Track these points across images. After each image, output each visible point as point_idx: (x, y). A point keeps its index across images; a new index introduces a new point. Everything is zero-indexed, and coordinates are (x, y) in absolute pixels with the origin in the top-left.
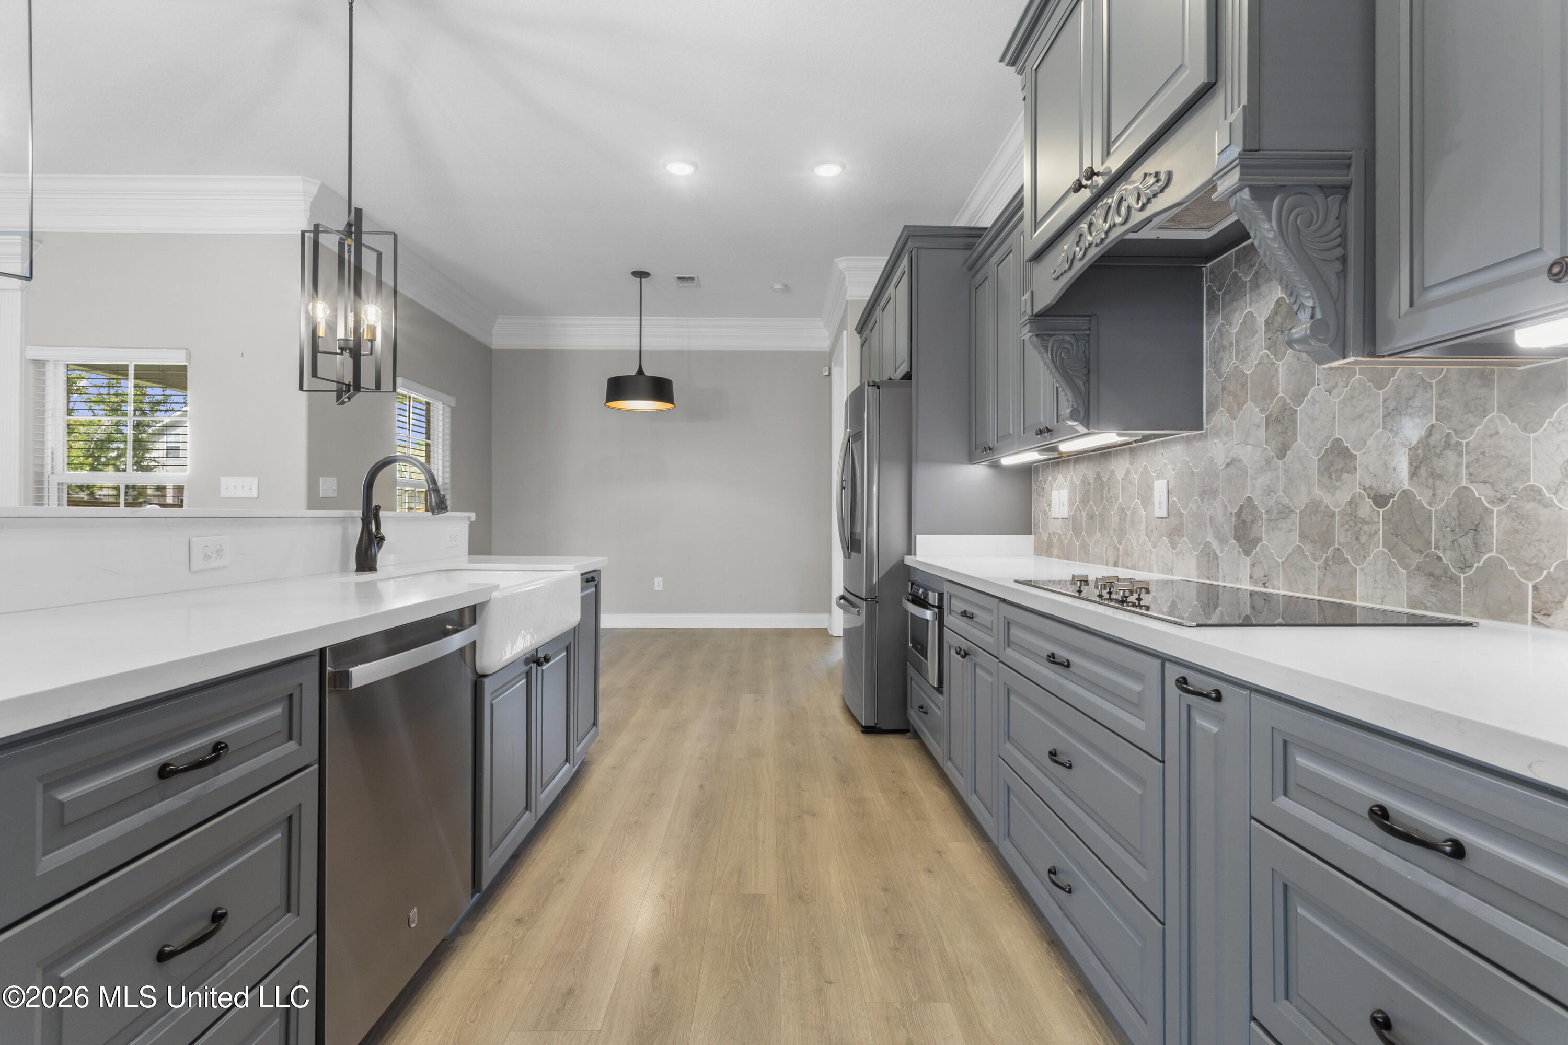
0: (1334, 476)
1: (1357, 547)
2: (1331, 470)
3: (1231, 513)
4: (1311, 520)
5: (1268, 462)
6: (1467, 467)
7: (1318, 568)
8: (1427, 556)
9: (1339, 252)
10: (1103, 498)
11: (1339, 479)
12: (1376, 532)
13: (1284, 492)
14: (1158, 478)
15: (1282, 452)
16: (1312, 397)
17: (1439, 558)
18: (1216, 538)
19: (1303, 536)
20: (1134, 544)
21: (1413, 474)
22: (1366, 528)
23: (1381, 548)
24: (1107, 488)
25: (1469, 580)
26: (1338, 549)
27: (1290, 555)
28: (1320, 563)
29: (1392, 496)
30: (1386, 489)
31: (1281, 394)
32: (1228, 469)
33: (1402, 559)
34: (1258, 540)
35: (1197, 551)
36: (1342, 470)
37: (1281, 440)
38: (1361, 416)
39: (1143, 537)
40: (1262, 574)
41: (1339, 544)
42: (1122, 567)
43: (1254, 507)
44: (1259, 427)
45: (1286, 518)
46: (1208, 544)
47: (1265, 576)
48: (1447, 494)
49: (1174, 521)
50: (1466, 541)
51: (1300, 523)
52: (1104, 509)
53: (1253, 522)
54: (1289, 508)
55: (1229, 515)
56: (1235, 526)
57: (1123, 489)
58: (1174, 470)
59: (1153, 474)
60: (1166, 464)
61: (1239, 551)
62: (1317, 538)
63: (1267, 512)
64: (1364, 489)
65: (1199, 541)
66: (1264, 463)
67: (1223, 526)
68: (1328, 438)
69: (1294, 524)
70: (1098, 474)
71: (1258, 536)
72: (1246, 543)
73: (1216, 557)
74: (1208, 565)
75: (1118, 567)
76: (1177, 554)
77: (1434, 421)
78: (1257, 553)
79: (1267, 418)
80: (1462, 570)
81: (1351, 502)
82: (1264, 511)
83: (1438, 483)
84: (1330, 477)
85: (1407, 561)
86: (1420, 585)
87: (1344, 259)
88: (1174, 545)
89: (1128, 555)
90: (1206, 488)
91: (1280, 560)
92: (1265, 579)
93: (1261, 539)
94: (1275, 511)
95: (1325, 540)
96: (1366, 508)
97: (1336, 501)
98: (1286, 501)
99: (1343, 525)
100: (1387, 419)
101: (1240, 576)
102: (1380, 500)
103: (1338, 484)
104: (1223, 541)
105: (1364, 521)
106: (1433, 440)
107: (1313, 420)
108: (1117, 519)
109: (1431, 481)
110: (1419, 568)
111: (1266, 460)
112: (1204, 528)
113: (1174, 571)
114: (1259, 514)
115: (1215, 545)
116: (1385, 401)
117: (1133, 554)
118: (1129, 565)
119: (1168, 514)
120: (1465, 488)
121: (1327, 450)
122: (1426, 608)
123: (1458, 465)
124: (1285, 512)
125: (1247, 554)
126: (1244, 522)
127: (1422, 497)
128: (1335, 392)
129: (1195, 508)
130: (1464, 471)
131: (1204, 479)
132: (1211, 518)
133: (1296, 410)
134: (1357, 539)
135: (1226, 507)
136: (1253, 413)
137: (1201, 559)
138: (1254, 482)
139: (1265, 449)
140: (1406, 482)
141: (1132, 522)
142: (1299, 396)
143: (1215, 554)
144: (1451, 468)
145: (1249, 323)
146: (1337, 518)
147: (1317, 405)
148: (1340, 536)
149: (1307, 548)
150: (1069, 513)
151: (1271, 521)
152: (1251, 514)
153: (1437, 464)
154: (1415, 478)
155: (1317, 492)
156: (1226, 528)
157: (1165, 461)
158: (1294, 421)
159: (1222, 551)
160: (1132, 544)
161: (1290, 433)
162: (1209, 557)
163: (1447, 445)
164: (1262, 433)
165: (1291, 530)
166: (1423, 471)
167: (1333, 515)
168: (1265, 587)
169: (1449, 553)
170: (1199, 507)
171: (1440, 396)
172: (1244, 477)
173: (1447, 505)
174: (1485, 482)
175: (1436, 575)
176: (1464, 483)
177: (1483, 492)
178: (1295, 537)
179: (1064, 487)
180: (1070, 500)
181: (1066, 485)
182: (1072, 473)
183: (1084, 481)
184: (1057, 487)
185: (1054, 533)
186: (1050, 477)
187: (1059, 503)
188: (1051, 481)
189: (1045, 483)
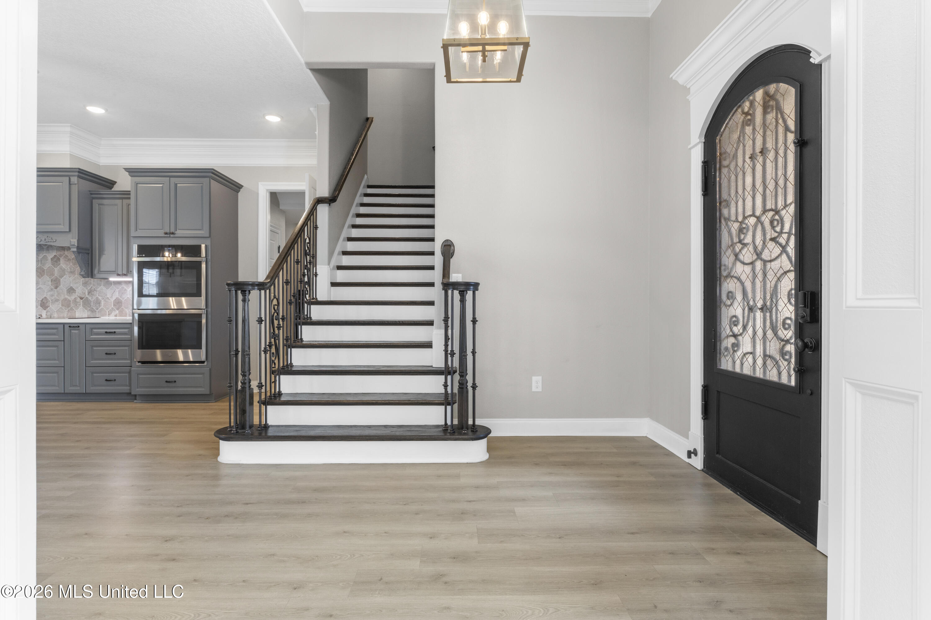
0: (71, 294)
1: (76, 307)
2: (70, 292)
4: (64, 302)
5: (52, 289)
6: (98, 294)
8: (91, 308)
9: (88, 263)
12: (81, 304)
13: (57, 296)
15: (56, 288)
17: (93, 308)
19: (62, 305)
21: (88, 294)
22: (78, 303)
23: (82, 307)
25: (98, 311)
26: (72, 308)
27: (59, 309)
28: (67, 310)
29: (84, 298)
30: (83, 296)
33: (86, 309)
36: (73, 293)
38: (77, 283)
45: (57, 301)
48: (94, 298)
50: (98, 305)
51: (62, 303)
53: (47, 302)
54: (58, 299)
62: (66, 305)
63: (52, 300)
64: (78, 296)
66: (50, 290)
68: (69, 286)
77: (92, 286)
80: (97, 310)
81: (75, 299)
83: (93, 296)
84: (70, 294)
86: (89, 313)
87: (88, 264)
91: (56, 311)
93: (50, 306)
95: (68, 306)
96: (78, 300)
97: (71, 298)
98: (57, 298)
99: (73, 303)
100: (83, 284)
102: (81, 298)
103: (71, 295)
105: (78, 302)
106: (92, 289)
109: (91, 296)
110: (89, 310)
114: (49, 301)
116: (82, 281)
120: (98, 297)
121: (69, 288)
123: (96, 293)
124: (57, 300)
127: (90, 298)
128: (71, 277)
130: (97, 294)
133: (60, 280)
134: (76, 305)
140: (87, 295)
142: (61, 277)
144: (95, 294)
146: (71, 301)
148: (72, 305)
149: (63, 308)
151: (53, 302)
153: (93, 293)
155: (66, 296)
161: (58, 284)
163: (94, 290)
164: (50, 283)
165: (59, 304)
166: (90, 294)
167: (70, 301)
169: (95, 307)
171: (93, 282)
173: (94, 300)
174: (101, 296)
175: (93, 311)
176: (97, 296)
177: (100, 298)
178: (60, 306)
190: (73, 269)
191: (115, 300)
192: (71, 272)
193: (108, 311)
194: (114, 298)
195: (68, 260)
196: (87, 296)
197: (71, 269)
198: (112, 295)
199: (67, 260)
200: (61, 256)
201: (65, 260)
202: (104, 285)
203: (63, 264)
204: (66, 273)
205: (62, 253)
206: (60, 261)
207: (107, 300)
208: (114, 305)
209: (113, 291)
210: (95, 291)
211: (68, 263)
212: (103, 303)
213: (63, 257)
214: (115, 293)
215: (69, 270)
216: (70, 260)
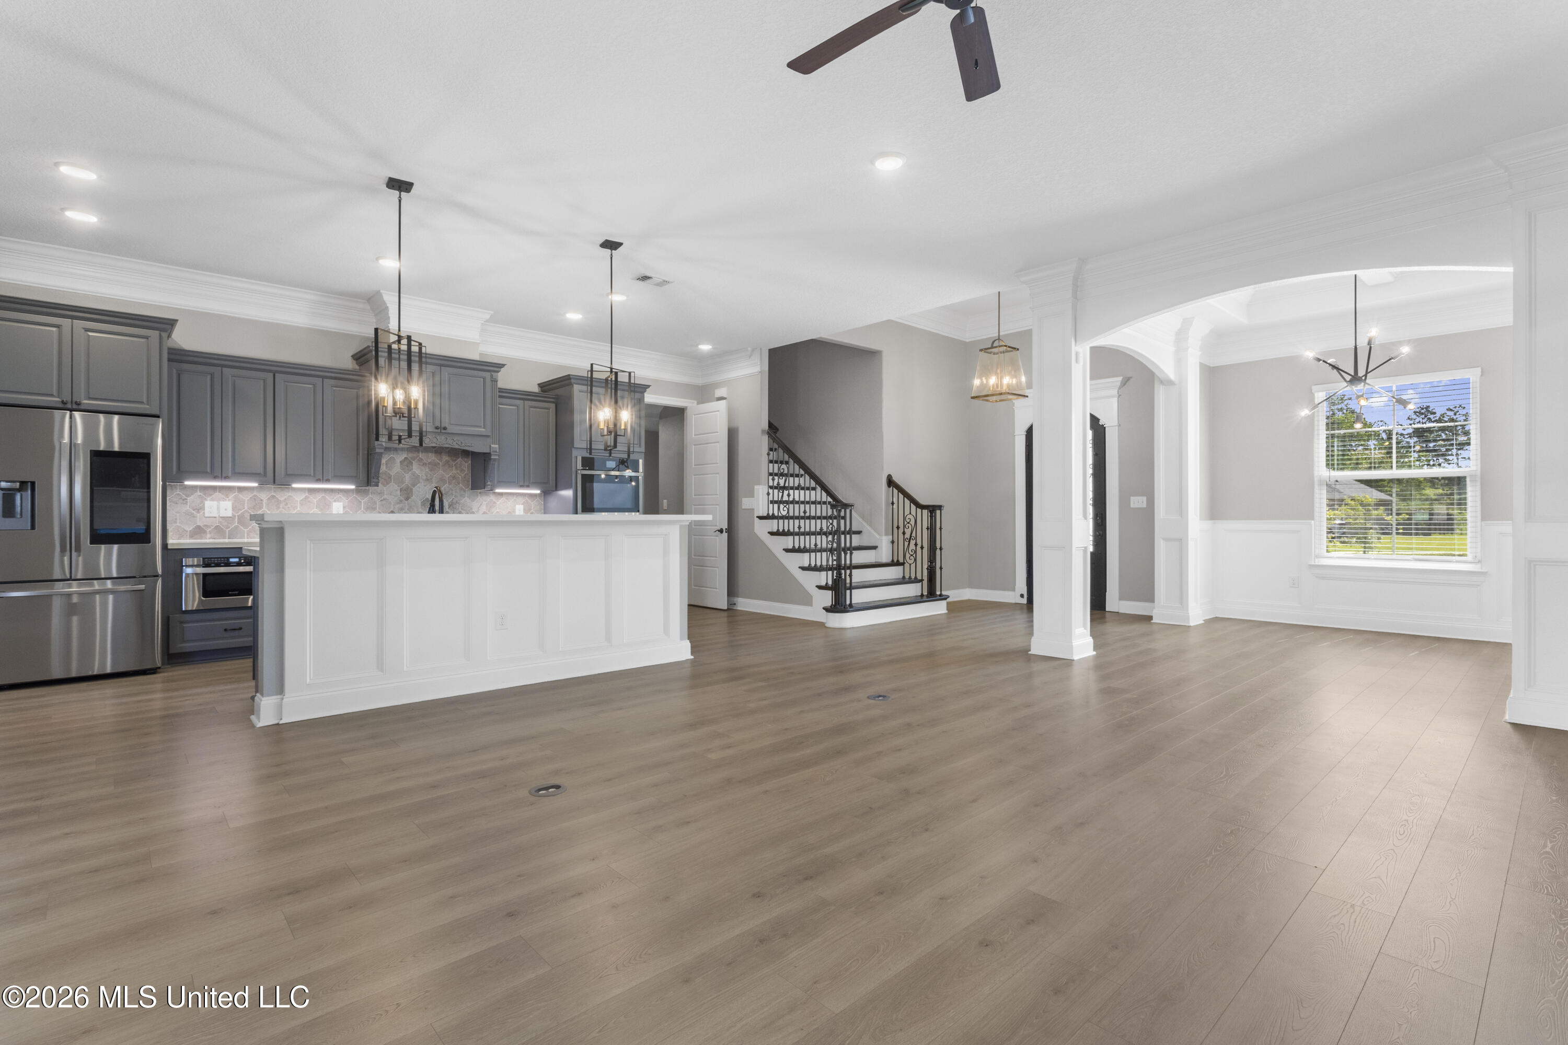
5: (401, 501)
10: (279, 507)
13: (408, 510)
14: (335, 501)
15: (407, 499)
16: (419, 486)
21: (448, 508)
24: (284, 503)
31: (407, 483)
32: (382, 502)
37: (406, 495)
44: (397, 491)
57: (302, 505)
58: (344, 500)
59: (331, 500)
60: (341, 497)
68: (424, 497)
70: (272, 494)
79: (400, 489)
107: (419, 492)
123: (459, 506)
130: (460, 508)
131: (368, 504)
136: (394, 487)
138: (395, 506)
139: (400, 497)
142: (414, 485)
144: (457, 507)
145: (391, 460)
150: (233, 514)
153: (454, 506)
161: (410, 494)
163: (457, 502)
164: (399, 493)
166: (451, 507)
172: (390, 504)
174: (464, 510)
176: (460, 510)
179: (224, 500)
180: (236, 507)
181: (227, 499)
182: (237, 493)
183: (254, 498)
184: (212, 500)
185: (206, 526)
186: (199, 493)
187: (218, 508)
188: (201, 495)
189: (188, 496)
190: (429, 475)
192: (427, 480)
195: (424, 464)
196: (447, 510)
197: (427, 476)
199: (422, 464)
200: (414, 458)
201: (419, 465)
202: (469, 497)
203: (416, 468)
204: (421, 481)
205: (414, 455)
206: (412, 466)
209: (480, 504)
210: (457, 504)
213: (416, 460)
215: (424, 477)
216: (426, 465)
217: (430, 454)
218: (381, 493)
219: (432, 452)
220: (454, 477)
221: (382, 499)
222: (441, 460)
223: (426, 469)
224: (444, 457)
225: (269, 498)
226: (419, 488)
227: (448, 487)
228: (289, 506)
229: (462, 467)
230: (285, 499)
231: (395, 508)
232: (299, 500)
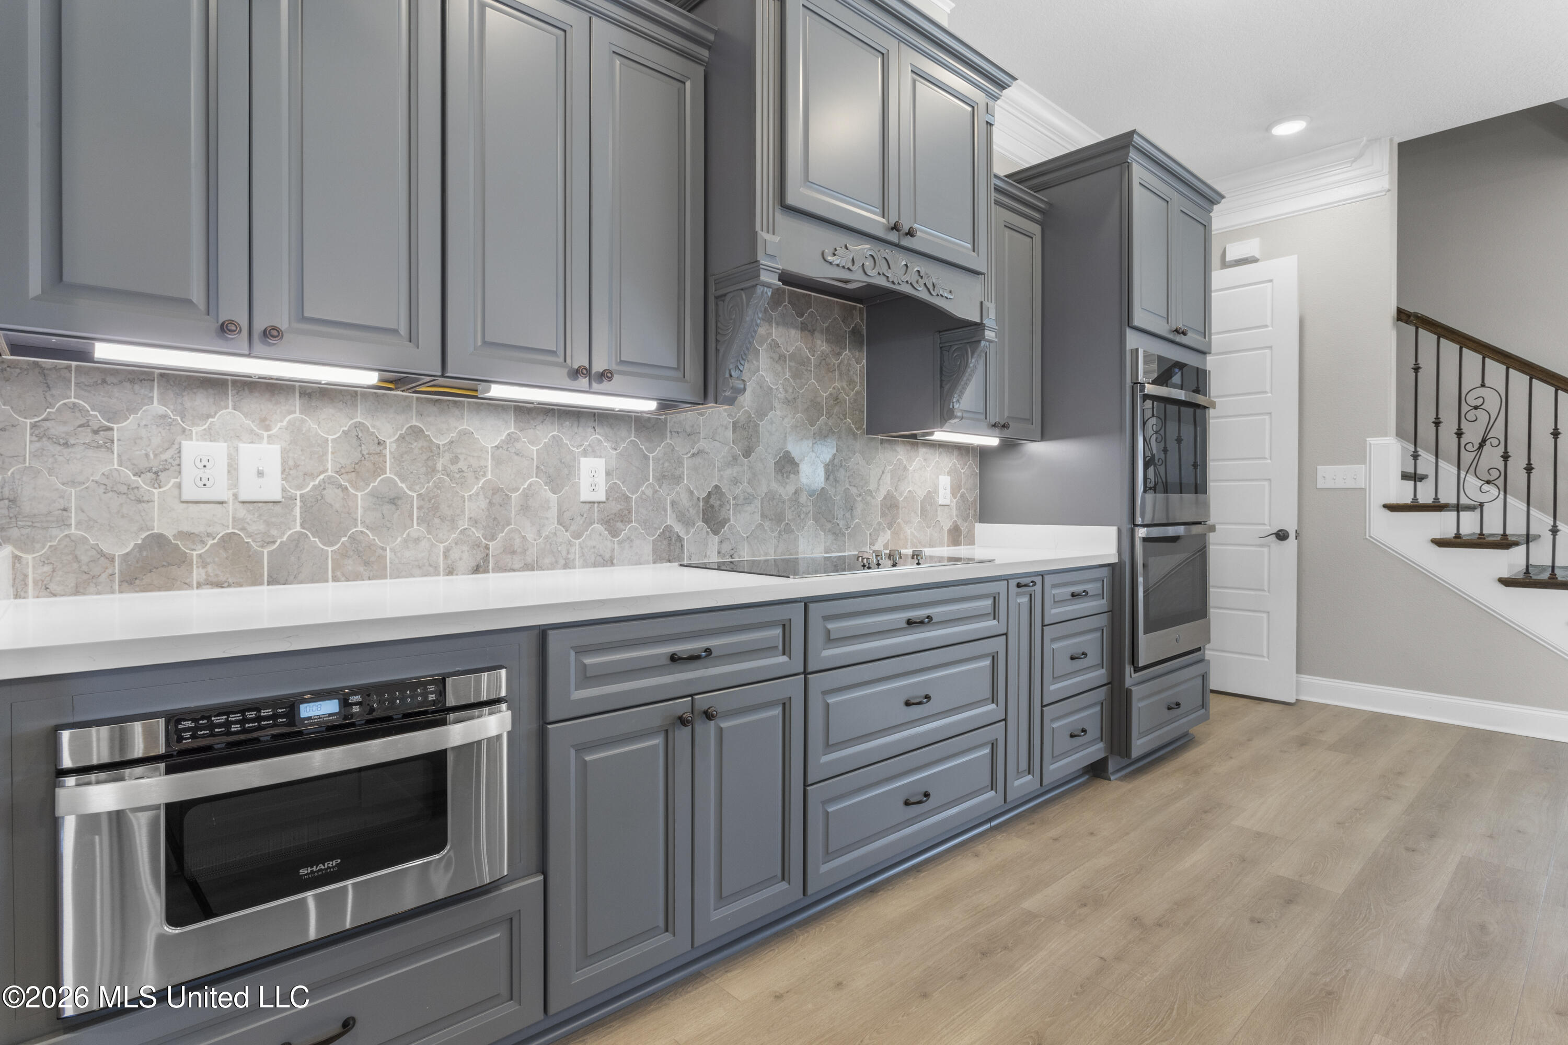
0: (785, 475)
1: (799, 521)
2: (783, 471)
3: (698, 499)
4: (769, 504)
5: (735, 458)
7: (775, 537)
8: (833, 523)
10: (434, 470)
11: (788, 477)
12: (809, 512)
13: (749, 483)
14: (585, 453)
15: (747, 453)
16: (771, 418)
17: (838, 524)
18: (679, 521)
19: (763, 516)
20: (530, 537)
22: (804, 509)
23: (812, 521)
24: (448, 456)
25: (849, 534)
26: (788, 524)
27: (753, 531)
28: (776, 534)
29: (817, 491)
30: (814, 486)
31: (747, 408)
32: (694, 458)
33: (822, 526)
34: (726, 521)
35: (654, 536)
36: (790, 472)
37: (746, 443)
39: (552, 526)
40: (730, 548)
41: (789, 520)
42: (494, 571)
43: (722, 494)
44: (726, 428)
45: (750, 503)
46: (669, 528)
47: (732, 549)
49: (614, 507)
50: (848, 515)
51: (762, 507)
52: (436, 486)
53: (721, 506)
54: (753, 495)
55: (695, 499)
56: (703, 510)
57: (498, 462)
58: (616, 449)
59: (575, 449)
60: (599, 441)
61: (707, 532)
62: (773, 517)
63: (734, 498)
65: (655, 526)
66: (731, 459)
67: (688, 510)
68: (781, 449)
69: (756, 507)
70: (416, 432)
71: (726, 517)
72: (714, 525)
73: (680, 539)
74: (669, 548)
75: (486, 571)
76: (620, 543)
78: (725, 531)
79: (734, 423)
80: (847, 529)
81: (795, 493)
82: (731, 498)
83: (837, 485)
84: (783, 475)
85: (824, 527)
86: (829, 540)
88: (614, 533)
89: (514, 552)
90: (666, 474)
91: (745, 536)
92: (732, 552)
93: (729, 520)
94: (742, 498)
96: (804, 497)
97: (787, 491)
98: (750, 490)
99: (790, 508)
100: (815, 445)
101: (708, 553)
103: (787, 481)
104: (687, 523)
105: (803, 506)
106: (836, 461)
108: (483, 504)
109: (834, 483)
110: (829, 531)
111: (733, 457)
112: (663, 513)
113: (615, 561)
114: (727, 500)
115: (678, 528)
117: (525, 551)
118: (516, 566)
119: (607, 499)
120: (847, 488)
121: (780, 457)
122: (832, 552)
124: (749, 500)
125: (716, 532)
126: (712, 507)
127: (831, 492)
129: (649, 492)
131: (663, 464)
132: (673, 503)
134: (799, 516)
135: (692, 493)
137: (659, 543)
138: (722, 473)
139: (732, 447)
140: (823, 483)
141: (525, 509)
142: (762, 414)
143: (679, 536)
146: (787, 503)
147: (774, 425)
148: (789, 515)
149: (767, 524)
151: (738, 505)
152: (720, 499)
154: (828, 482)
155: (774, 485)
156: (693, 512)
157: (597, 436)
158: (757, 432)
159: (687, 533)
160: (524, 537)
161: (754, 440)
162: (671, 540)
163: (841, 466)
164: (729, 433)
165: (754, 512)
166: (831, 478)
167: (784, 502)
168: (732, 558)
169: (842, 521)
170: (656, 492)
172: (711, 468)
173: (841, 497)
174: (854, 486)
175: (837, 534)
176: (847, 486)
177: (854, 491)
178: (757, 518)
179: (255, 438)
180: (296, 466)
181: (266, 434)
182: (297, 415)
183: (357, 434)
184: (210, 436)
185: (187, 536)
186: (157, 407)
187: (233, 468)
188: (164, 416)
189: (113, 416)
190: (791, 391)
191: (885, 498)
193: (870, 534)
194: (883, 493)
197: (786, 391)
198: (879, 485)
199: (776, 357)
201: (771, 358)
204: (776, 404)
206: (759, 361)
207: (869, 498)
208: (883, 515)
209: (881, 472)
211: (780, 369)
212: (859, 506)
214: (884, 477)
215: (782, 396)
217: (793, 332)
218: (692, 435)
219: (796, 328)
220: (837, 399)
221: (695, 451)
222: (812, 350)
223: (784, 373)
224: (819, 342)
225: (402, 437)
226: (772, 423)
227: (826, 424)
228: (462, 465)
229: (852, 373)
230: (451, 442)
231: (722, 476)
232: (490, 445)
